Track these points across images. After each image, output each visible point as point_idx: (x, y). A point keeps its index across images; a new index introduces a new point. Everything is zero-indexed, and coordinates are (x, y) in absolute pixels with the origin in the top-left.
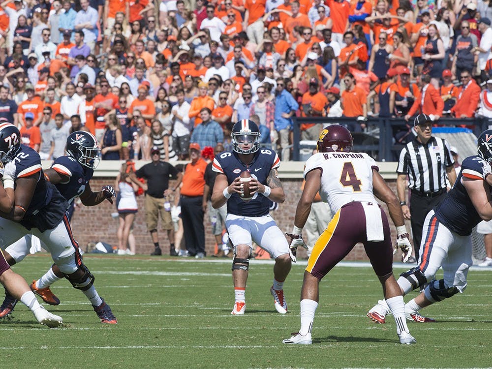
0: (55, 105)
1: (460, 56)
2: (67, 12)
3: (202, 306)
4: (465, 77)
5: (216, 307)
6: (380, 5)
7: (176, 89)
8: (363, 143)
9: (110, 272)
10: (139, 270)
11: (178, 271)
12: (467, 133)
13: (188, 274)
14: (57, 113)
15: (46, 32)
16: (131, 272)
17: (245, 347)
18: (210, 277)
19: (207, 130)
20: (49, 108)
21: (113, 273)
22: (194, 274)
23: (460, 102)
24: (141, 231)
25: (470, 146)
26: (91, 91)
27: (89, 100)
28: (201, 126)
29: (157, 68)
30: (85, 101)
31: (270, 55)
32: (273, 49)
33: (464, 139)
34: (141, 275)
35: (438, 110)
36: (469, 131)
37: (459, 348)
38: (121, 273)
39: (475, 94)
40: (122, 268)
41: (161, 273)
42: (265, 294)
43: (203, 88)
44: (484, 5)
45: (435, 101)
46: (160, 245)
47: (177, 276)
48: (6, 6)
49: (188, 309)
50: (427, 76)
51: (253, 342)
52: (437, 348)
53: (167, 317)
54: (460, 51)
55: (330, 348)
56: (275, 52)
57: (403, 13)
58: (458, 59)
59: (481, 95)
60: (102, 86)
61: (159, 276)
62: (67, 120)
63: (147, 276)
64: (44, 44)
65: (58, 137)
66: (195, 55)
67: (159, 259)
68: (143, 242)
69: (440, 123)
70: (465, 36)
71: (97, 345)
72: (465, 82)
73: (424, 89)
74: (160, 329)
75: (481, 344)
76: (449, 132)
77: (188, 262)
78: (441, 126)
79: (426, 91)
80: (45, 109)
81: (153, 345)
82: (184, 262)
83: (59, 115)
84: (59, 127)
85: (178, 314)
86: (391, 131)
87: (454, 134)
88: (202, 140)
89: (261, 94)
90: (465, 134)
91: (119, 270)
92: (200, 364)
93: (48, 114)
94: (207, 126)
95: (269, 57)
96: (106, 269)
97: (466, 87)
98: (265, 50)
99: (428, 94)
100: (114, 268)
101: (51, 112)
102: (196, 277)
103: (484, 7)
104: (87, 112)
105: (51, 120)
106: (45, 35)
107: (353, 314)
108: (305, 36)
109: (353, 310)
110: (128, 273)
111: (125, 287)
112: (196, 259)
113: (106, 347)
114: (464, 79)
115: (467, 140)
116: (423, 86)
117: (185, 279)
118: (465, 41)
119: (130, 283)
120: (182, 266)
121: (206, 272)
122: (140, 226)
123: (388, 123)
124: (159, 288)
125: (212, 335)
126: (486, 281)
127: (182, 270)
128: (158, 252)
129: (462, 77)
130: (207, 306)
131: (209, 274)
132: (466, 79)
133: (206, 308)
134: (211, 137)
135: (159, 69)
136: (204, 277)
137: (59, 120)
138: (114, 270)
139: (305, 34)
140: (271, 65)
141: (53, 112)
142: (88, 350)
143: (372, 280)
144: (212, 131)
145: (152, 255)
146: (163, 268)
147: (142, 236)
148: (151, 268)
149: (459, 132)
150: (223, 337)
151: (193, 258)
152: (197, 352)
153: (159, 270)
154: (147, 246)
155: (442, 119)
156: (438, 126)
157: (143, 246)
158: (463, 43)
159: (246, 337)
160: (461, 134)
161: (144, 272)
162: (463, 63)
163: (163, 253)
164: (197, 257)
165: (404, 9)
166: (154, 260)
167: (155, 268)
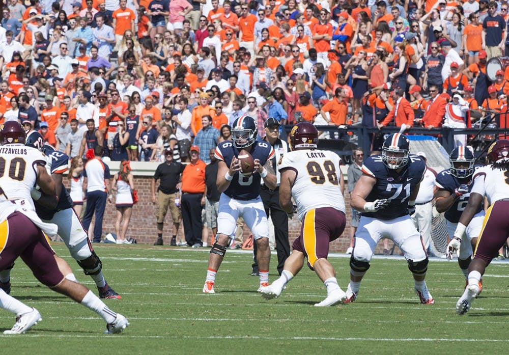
0: (71, 111)
1: (430, 74)
2: (83, 29)
3: (185, 287)
4: (433, 91)
5: (197, 287)
6: (363, 28)
7: (179, 99)
8: (344, 149)
9: (113, 258)
10: (138, 257)
11: (173, 258)
12: (433, 140)
13: (181, 260)
14: (73, 118)
15: (63, 46)
16: (131, 258)
17: (213, 319)
18: (200, 263)
19: (207, 135)
20: (66, 114)
21: (115, 258)
22: (186, 260)
23: (429, 113)
24: (146, 224)
25: (435, 152)
26: (103, 100)
27: (102, 107)
28: (202, 132)
29: (160, 79)
30: (99, 108)
31: (263, 70)
32: (265, 64)
33: (430, 145)
34: (139, 261)
35: (409, 121)
36: (434, 139)
37: (400, 323)
38: (122, 259)
39: (441, 106)
40: (123, 255)
41: (158, 260)
42: (244, 278)
43: (204, 98)
44: (454, 28)
45: (407, 113)
46: (163, 236)
47: (172, 262)
48: (28, 22)
49: (173, 289)
50: (400, 90)
51: (221, 315)
52: (381, 323)
53: (151, 295)
54: (430, 70)
55: (287, 321)
56: (267, 68)
57: (380, 35)
58: (429, 76)
59: (447, 107)
60: (112, 95)
61: (155, 261)
62: (82, 124)
63: (145, 262)
64: (62, 57)
65: (75, 140)
66: (198, 68)
67: (160, 248)
68: (148, 234)
69: (410, 132)
70: (434, 56)
71: (83, 316)
72: (433, 96)
73: (398, 102)
74: (142, 304)
75: (420, 320)
76: (417, 140)
77: (184, 251)
78: (412, 134)
79: (400, 103)
80: (62, 114)
81: (132, 316)
82: (181, 251)
83: (74, 120)
84: (74, 131)
85: (162, 292)
86: (368, 138)
87: (421, 141)
88: (203, 143)
89: (251, 103)
90: (431, 141)
91: (121, 257)
92: (169, 332)
93: (65, 118)
94: (207, 131)
95: (262, 72)
96: (110, 256)
97: (434, 100)
98: (258, 65)
99: (401, 107)
100: (117, 254)
101: (68, 117)
102: (188, 263)
103: (454, 30)
104: (101, 118)
105: (67, 124)
106: (63, 48)
107: (316, 295)
108: (294, 53)
109: (317, 291)
110: (128, 259)
111: (122, 270)
112: (193, 249)
113: (90, 318)
114: (431, 92)
115: (433, 147)
116: (397, 99)
117: (177, 265)
118: (434, 60)
119: (127, 267)
120: (179, 253)
121: (197, 259)
122: (146, 219)
123: (365, 132)
124: (152, 271)
125: (187, 310)
126: (442, 270)
127: (176, 258)
128: (160, 242)
129: (430, 91)
130: (189, 287)
131: (199, 261)
132: (434, 93)
133: (188, 288)
134: (211, 140)
135: (161, 80)
136: (195, 263)
137: (74, 125)
138: (116, 256)
139: (294, 51)
140: (264, 79)
141: (69, 117)
142: (73, 320)
143: (343, 268)
144: (212, 135)
145: (155, 245)
146: (160, 255)
147: (147, 229)
148: (149, 255)
149: (426, 139)
150: (195, 311)
151: (190, 247)
152: (169, 323)
153: (156, 257)
154: (151, 238)
155: (413, 128)
156: (409, 134)
157: (148, 238)
158: (432, 62)
159: (216, 311)
160: (427, 142)
161: (142, 258)
162: (433, 80)
163: (164, 243)
164: (193, 247)
165: (382, 31)
166: (155, 249)
167: (154, 255)
